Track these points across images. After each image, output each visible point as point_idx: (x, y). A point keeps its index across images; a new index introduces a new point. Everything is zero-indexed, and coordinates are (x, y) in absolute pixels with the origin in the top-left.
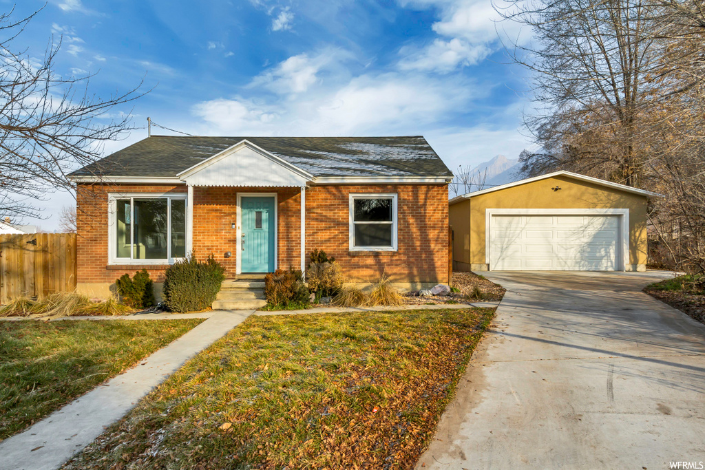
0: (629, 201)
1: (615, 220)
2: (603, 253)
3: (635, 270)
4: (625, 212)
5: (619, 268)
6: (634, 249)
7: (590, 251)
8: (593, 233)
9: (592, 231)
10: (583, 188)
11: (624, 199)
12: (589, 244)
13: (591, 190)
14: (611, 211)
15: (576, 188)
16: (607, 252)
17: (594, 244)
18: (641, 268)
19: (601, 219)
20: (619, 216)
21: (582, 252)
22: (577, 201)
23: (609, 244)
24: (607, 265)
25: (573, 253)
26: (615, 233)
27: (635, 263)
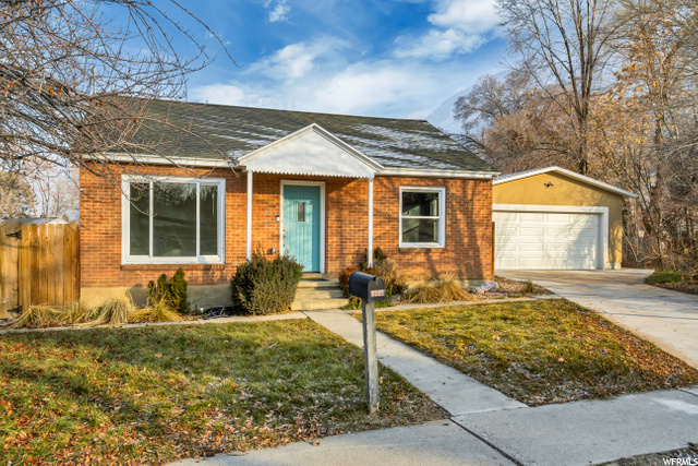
0: (610, 199)
1: (596, 217)
2: (586, 251)
3: (613, 268)
4: (605, 210)
5: (599, 267)
6: (612, 247)
7: (575, 251)
8: (579, 231)
9: (577, 229)
10: (572, 185)
11: (605, 197)
12: (576, 242)
13: (579, 187)
14: (594, 209)
15: (567, 185)
16: (590, 251)
17: (579, 243)
18: (618, 266)
19: (586, 217)
20: (600, 215)
21: (569, 250)
22: (567, 199)
23: (591, 243)
24: (589, 263)
25: (562, 252)
26: (596, 231)
27: (613, 262)
